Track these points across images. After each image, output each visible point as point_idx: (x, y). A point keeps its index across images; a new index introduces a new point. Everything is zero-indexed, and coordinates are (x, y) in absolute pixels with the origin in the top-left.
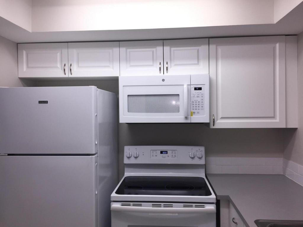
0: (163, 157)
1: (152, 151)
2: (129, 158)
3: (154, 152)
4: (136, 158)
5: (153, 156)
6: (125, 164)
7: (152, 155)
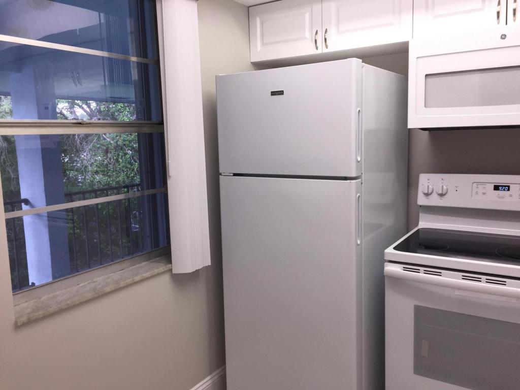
0: (499, 197)
1: (475, 184)
2: (427, 195)
3: (479, 186)
4: (441, 195)
5: (477, 193)
6: (420, 206)
7: (474, 193)
